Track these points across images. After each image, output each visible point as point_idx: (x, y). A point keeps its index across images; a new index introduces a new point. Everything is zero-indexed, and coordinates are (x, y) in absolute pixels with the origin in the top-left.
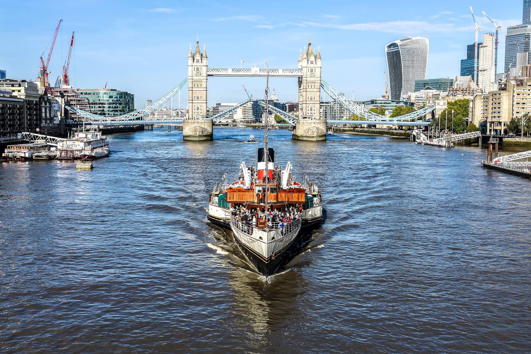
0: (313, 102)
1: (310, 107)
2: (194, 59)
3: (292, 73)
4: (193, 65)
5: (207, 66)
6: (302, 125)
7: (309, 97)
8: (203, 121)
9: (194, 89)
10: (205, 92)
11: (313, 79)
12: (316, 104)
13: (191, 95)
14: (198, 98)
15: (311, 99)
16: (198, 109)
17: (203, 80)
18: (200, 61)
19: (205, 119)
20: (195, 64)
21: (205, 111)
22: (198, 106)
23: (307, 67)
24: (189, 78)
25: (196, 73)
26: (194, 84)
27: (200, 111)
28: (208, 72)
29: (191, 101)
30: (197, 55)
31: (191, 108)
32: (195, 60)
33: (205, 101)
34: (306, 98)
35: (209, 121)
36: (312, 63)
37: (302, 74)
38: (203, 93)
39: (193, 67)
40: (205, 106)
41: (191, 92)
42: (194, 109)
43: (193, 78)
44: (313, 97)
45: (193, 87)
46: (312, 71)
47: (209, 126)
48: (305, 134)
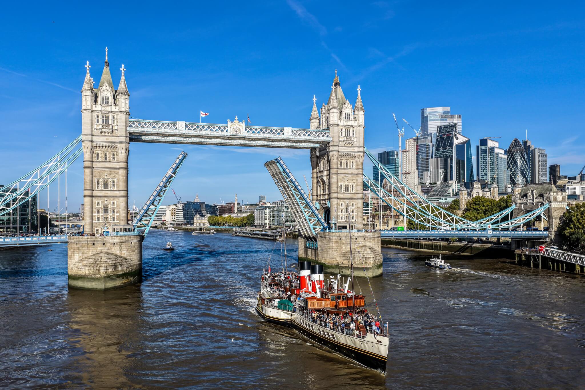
0: (349, 196)
1: (344, 206)
2: (96, 97)
3: (309, 135)
4: (94, 108)
5: (128, 114)
6: (337, 242)
7: (343, 185)
8: (116, 240)
9: (95, 165)
10: (122, 172)
11: (349, 149)
12: (356, 200)
13: (88, 178)
14: (106, 185)
15: (347, 189)
16: (106, 210)
17: (118, 145)
18: (111, 100)
19: (122, 233)
20: (98, 108)
21: (123, 214)
22: (106, 203)
23: (339, 125)
24: (84, 138)
25: (100, 126)
26: (96, 152)
27: (110, 214)
28: (131, 126)
29: (88, 193)
30: (104, 87)
31: (87, 208)
32: (99, 100)
33: (123, 193)
34: (337, 187)
35: (133, 238)
36: (347, 118)
37: (329, 139)
38: (118, 173)
39: (95, 115)
40: (123, 205)
41: (88, 171)
42: (95, 210)
43: (95, 138)
44: (351, 184)
45: (95, 159)
46: (347, 134)
47: (133, 251)
48: (346, 262)
